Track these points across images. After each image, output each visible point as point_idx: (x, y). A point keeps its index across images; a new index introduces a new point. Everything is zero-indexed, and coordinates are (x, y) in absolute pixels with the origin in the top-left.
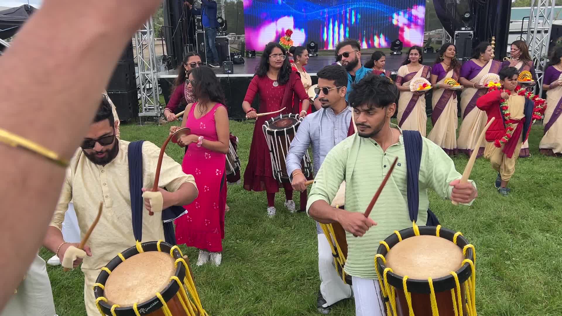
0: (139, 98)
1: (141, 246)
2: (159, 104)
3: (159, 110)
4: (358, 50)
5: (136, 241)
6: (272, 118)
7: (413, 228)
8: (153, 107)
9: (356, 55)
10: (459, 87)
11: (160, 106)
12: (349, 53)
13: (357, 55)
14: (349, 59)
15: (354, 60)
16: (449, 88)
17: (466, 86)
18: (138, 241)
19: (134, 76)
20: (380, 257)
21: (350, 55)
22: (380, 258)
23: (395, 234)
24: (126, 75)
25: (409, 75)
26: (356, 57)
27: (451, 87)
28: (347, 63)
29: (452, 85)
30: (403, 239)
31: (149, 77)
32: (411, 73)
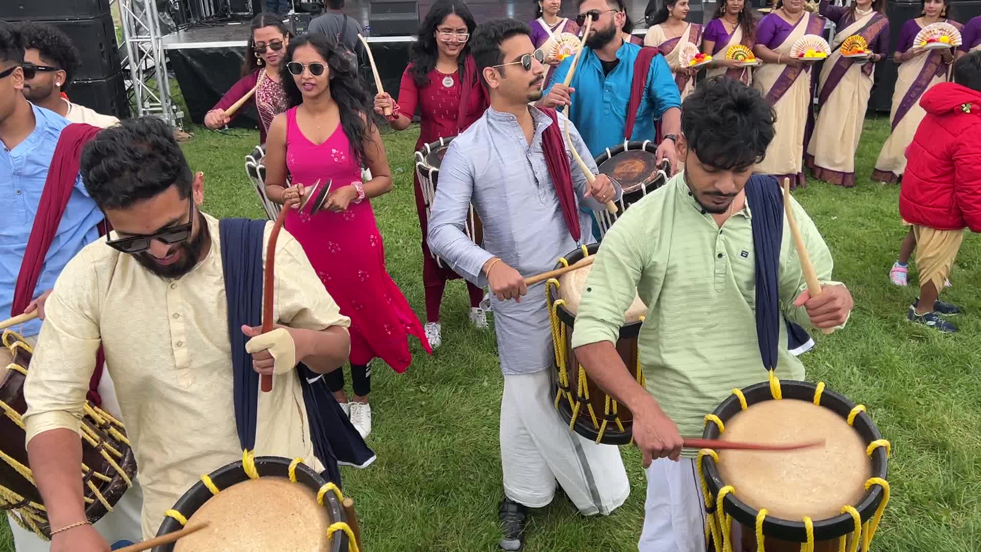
0: (127, 88)
1: (253, 463)
2: (170, 101)
3: (172, 113)
4: (618, 9)
5: (243, 450)
6: (441, 139)
7: (769, 382)
8: (160, 109)
9: (613, 19)
10: (754, 62)
11: (172, 105)
12: (601, 13)
13: (615, 19)
14: (600, 26)
15: (607, 27)
16: (736, 64)
17: (767, 61)
18: (246, 450)
19: (114, 45)
20: (709, 455)
21: (600, 17)
22: (709, 458)
23: (734, 395)
24: (101, 45)
25: (666, 43)
26: (612, 23)
27: (740, 63)
28: (594, 32)
29: (740, 57)
30: (749, 404)
31: (146, 48)
32: (669, 41)
